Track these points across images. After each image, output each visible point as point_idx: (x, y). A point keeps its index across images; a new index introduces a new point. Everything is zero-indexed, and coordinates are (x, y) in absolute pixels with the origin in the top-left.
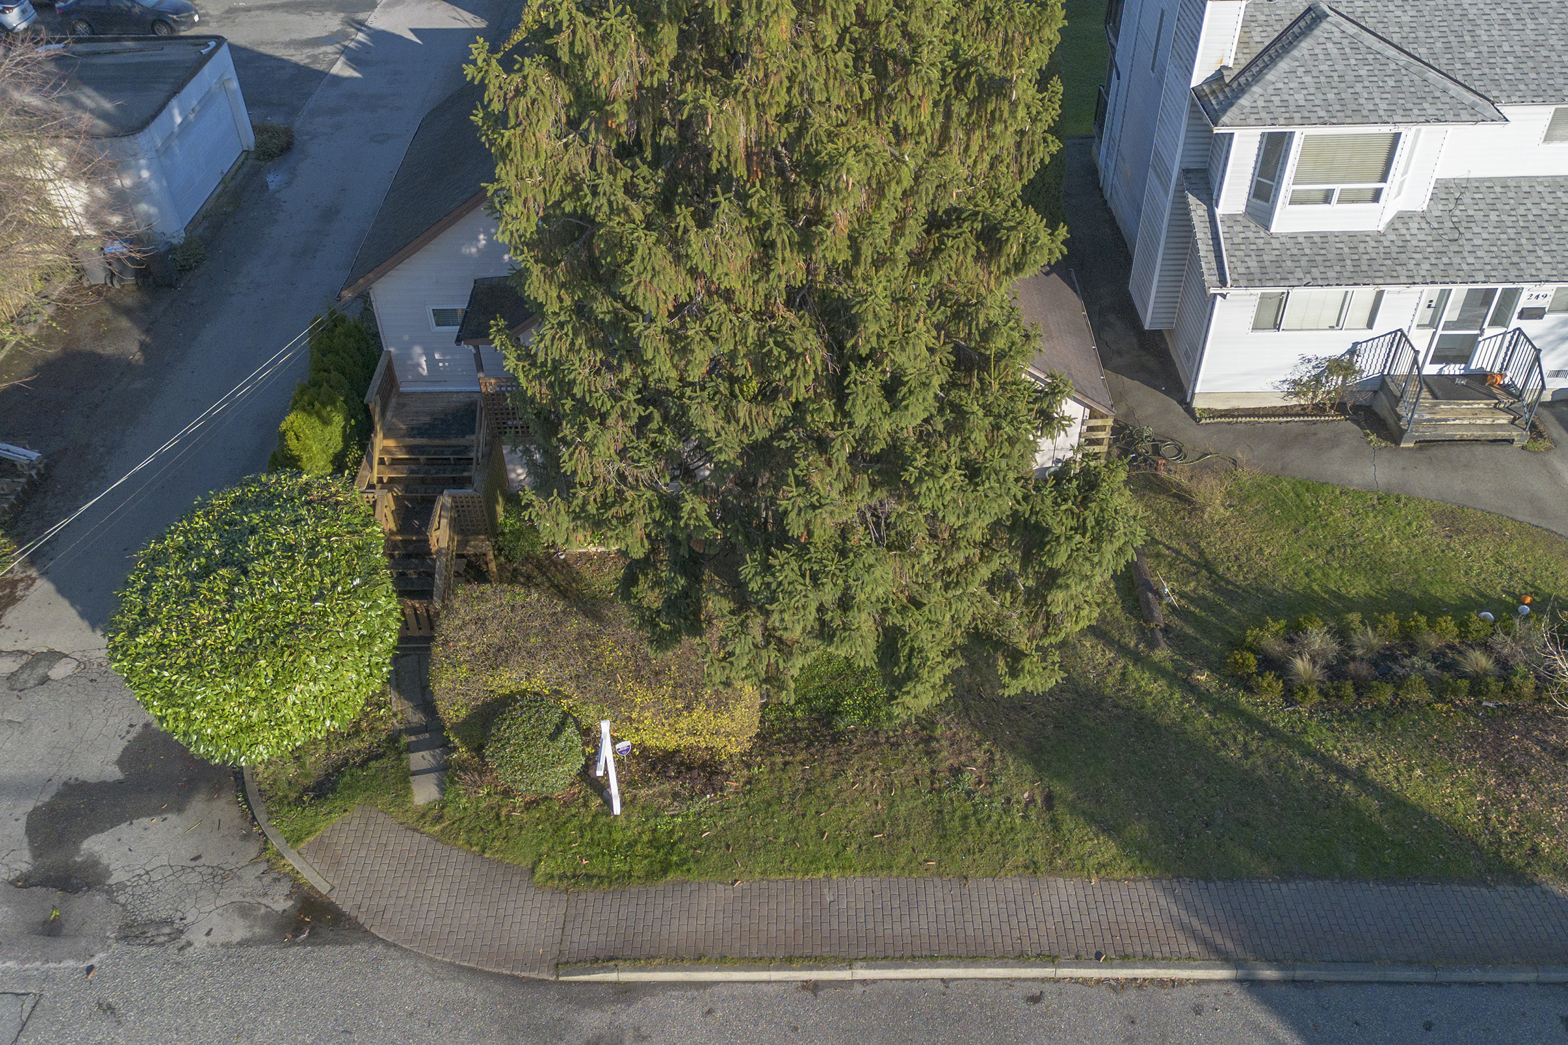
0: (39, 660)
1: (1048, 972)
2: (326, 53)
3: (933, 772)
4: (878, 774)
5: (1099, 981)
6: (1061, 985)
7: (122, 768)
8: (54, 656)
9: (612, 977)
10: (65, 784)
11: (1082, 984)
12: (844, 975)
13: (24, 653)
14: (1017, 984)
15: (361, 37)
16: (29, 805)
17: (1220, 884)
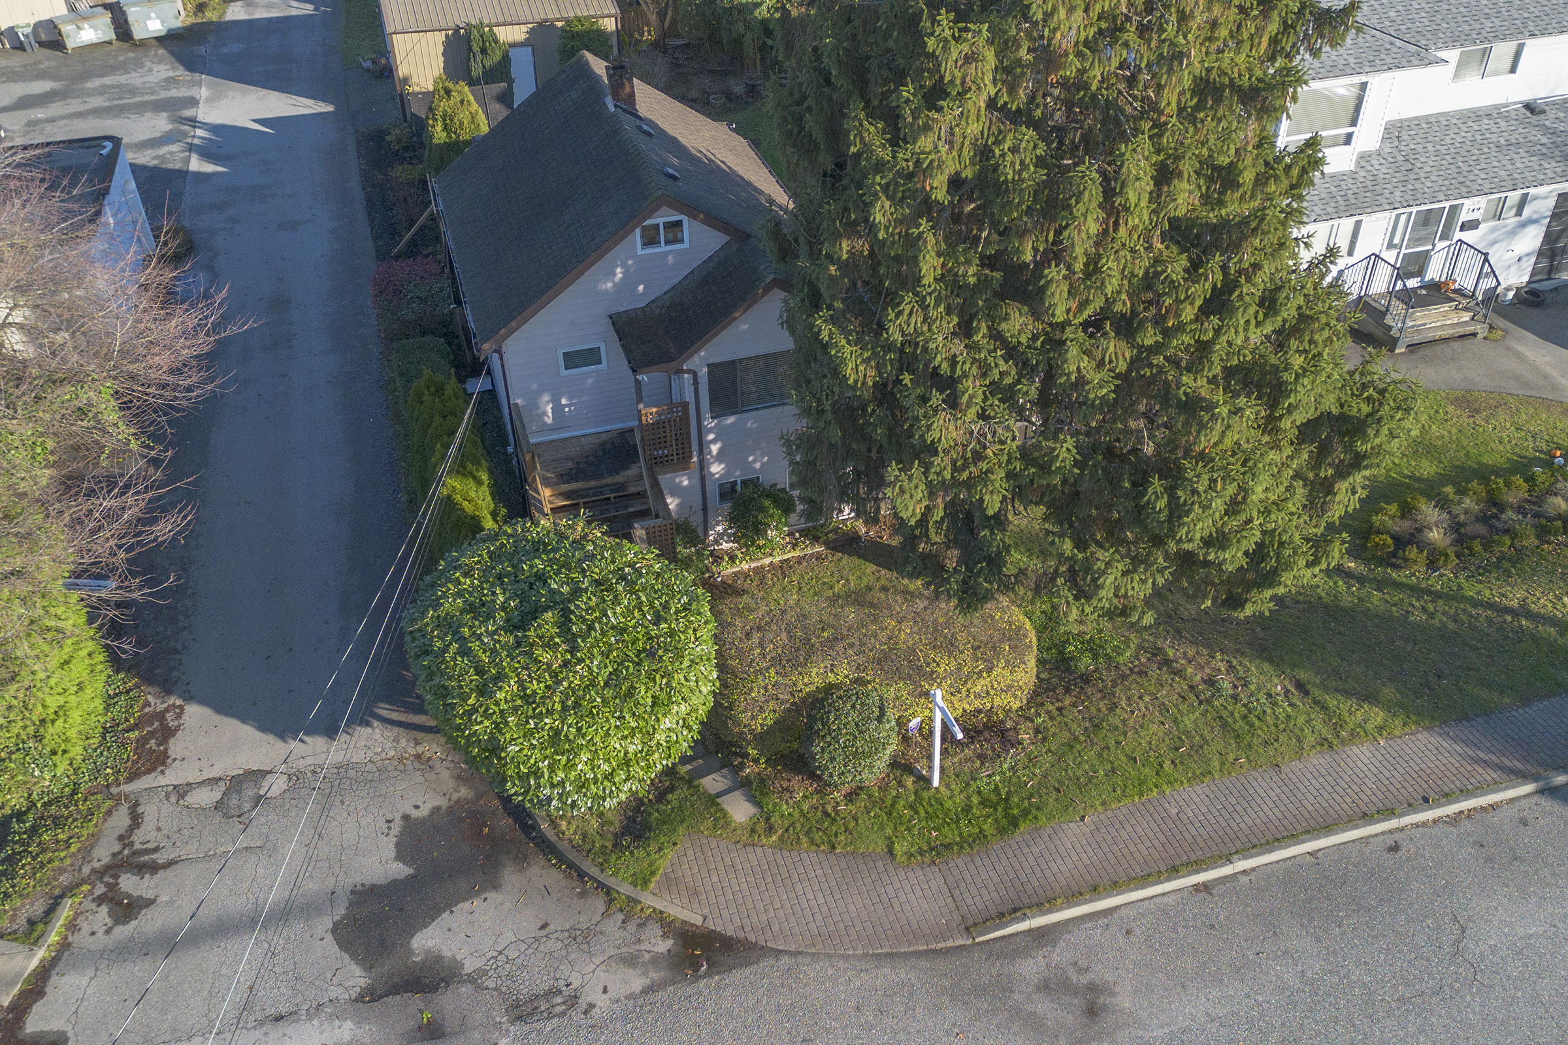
0: (240, 783)
1: (1393, 824)
2: (172, 153)
3: (1192, 688)
4: (1147, 699)
5: (1435, 821)
6: (1408, 832)
7: (405, 862)
8: (256, 776)
9: (1024, 926)
10: (352, 892)
11: (1423, 826)
12: (1227, 870)
13: (217, 780)
14: (1371, 840)
15: (200, 132)
16: (327, 922)
17: (1480, 720)
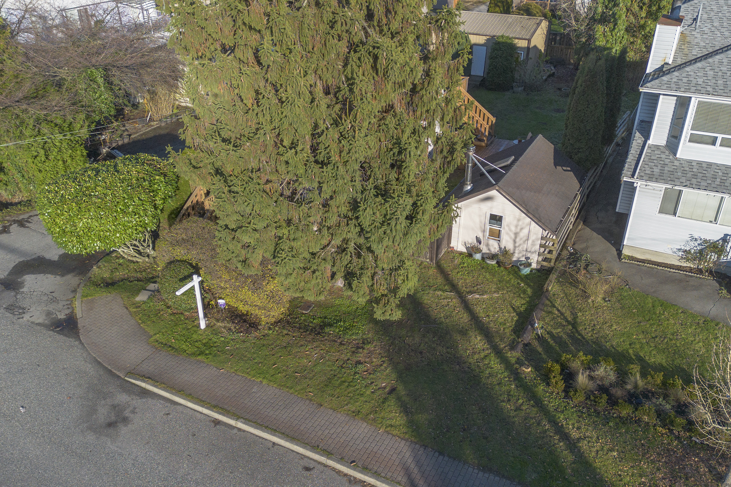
1: (322, 459)
3: (348, 360)
4: (322, 352)
5: (346, 475)
6: (326, 469)
7: (59, 258)
10: (39, 256)
11: (337, 472)
12: (233, 422)
16: (23, 259)
